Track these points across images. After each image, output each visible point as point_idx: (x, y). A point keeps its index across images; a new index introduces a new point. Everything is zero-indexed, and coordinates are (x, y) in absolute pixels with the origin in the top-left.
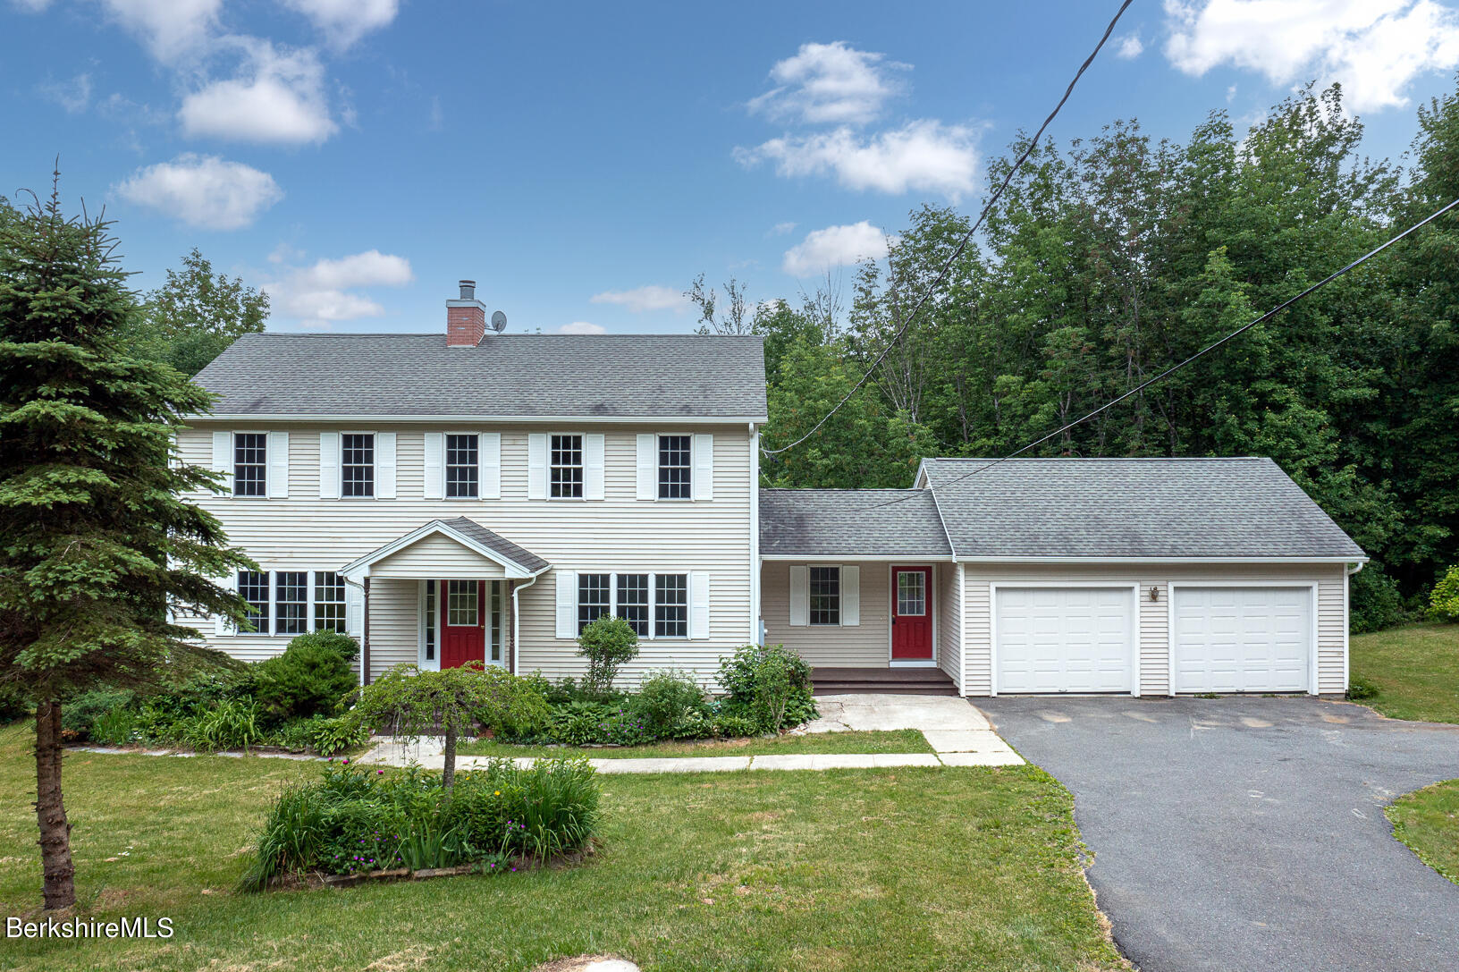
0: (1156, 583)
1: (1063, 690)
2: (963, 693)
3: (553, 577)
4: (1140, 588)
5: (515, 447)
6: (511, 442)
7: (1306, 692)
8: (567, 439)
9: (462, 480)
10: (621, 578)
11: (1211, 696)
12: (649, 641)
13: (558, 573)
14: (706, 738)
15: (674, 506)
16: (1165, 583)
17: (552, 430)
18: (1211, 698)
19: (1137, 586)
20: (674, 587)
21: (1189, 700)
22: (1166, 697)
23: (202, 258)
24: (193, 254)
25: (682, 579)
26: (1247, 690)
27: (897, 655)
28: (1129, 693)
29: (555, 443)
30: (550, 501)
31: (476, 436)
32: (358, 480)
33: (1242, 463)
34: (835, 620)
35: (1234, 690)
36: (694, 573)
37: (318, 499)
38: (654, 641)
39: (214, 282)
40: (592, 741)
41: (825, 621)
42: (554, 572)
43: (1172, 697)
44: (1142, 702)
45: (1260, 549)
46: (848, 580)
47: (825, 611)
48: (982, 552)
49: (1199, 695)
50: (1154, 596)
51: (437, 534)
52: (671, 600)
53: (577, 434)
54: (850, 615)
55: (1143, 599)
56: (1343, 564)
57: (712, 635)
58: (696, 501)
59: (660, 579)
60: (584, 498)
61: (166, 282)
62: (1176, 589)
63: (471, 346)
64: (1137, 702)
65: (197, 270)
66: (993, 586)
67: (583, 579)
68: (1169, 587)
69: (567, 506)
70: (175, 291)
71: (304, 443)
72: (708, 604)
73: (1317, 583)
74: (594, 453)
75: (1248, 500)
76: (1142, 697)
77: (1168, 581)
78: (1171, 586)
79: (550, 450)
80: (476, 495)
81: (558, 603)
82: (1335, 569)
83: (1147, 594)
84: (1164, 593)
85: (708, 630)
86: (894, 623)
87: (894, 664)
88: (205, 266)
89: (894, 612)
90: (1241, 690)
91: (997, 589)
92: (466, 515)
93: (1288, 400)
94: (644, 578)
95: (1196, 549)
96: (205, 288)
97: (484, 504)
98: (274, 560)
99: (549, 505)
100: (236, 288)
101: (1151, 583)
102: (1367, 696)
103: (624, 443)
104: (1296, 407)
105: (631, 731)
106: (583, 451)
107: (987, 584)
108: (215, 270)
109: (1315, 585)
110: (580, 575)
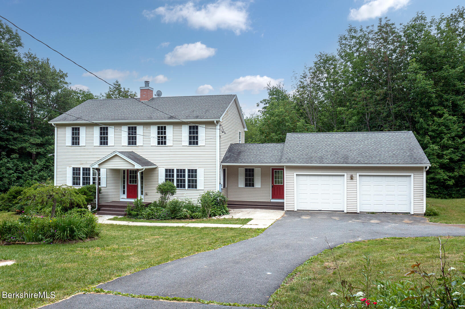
0: (352, 173)
1: (320, 210)
2: (285, 210)
3: (157, 170)
4: (347, 175)
5: (147, 130)
6: (146, 128)
7: (409, 213)
8: (162, 127)
9: (132, 140)
10: (178, 170)
11: (373, 213)
12: (186, 190)
13: (159, 168)
14: (186, 218)
15: (193, 148)
16: (355, 173)
17: (157, 125)
18: (373, 214)
19: (345, 174)
20: (193, 173)
21: (364, 214)
22: (356, 213)
23: (119, 83)
24: (116, 82)
25: (196, 170)
26: (387, 211)
27: (273, 197)
28: (343, 211)
29: (159, 128)
30: (157, 146)
31: (136, 127)
32: (104, 141)
33: (400, 133)
34: (253, 186)
35: (382, 211)
36: (200, 169)
37: (93, 146)
38: (187, 190)
39: (122, 90)
40: (152, 218)
41: (250, 186)
42: (158, 168)
43: (358, 213)
44: (347, 214)
45: (391, 161)
46: (257, 172)
47: (250, 183)
48: (291, 162)
49: (368, 213)
50: (352, 178)
51: (116, 155)
52: (192, 177)
53: (164, 125)
54: (258, 184)
55: (348, 179)
56: (423, 167)
57: (205, 188)
58: (200, 146)
59: (189, 170)
60: (167, 145)
61: (108, 90)
62: (360, 175)
63: (147, 101)
64: (345, 214)
65: (117, 86)
66: (295, 174)
67: (166, 170)
68: (357, 175)
69: (162, 148)
70: (111, 93)
71: (89, 129)
72: (203, 179)
73: (413, 174)
74: (170, 131)
75: (395, 145)
76: (347, 213)
77: (357, 173)
78: (358, 174)
79: (157, 131)
80: (136, 145)
81: (159, 178)
82: (420, 169)
83: (350, 177)
84: (355, 177)
85: (203, 187)
86: (272, 187)
87: (272, 201)
88: (119, 85)
89: (273, 183)
90: (384, 211)
91: (297, 175)
92: (133, 151)
93: (444, 113)
94: (184, 170)
95: (366, 162)
96: (120, 92)
97: (138, 147)
98: (82, 164)
99: (157, 147)
100: (128, 91)
101: (350, 173)
102: (432, 215)
103: (179, 128)
104: (446, 115)
105: (164, 215)
106: (166, 131)
107: (293, 173)
108: (122, 86)
109: (412, 175)
110: (165, 169)
